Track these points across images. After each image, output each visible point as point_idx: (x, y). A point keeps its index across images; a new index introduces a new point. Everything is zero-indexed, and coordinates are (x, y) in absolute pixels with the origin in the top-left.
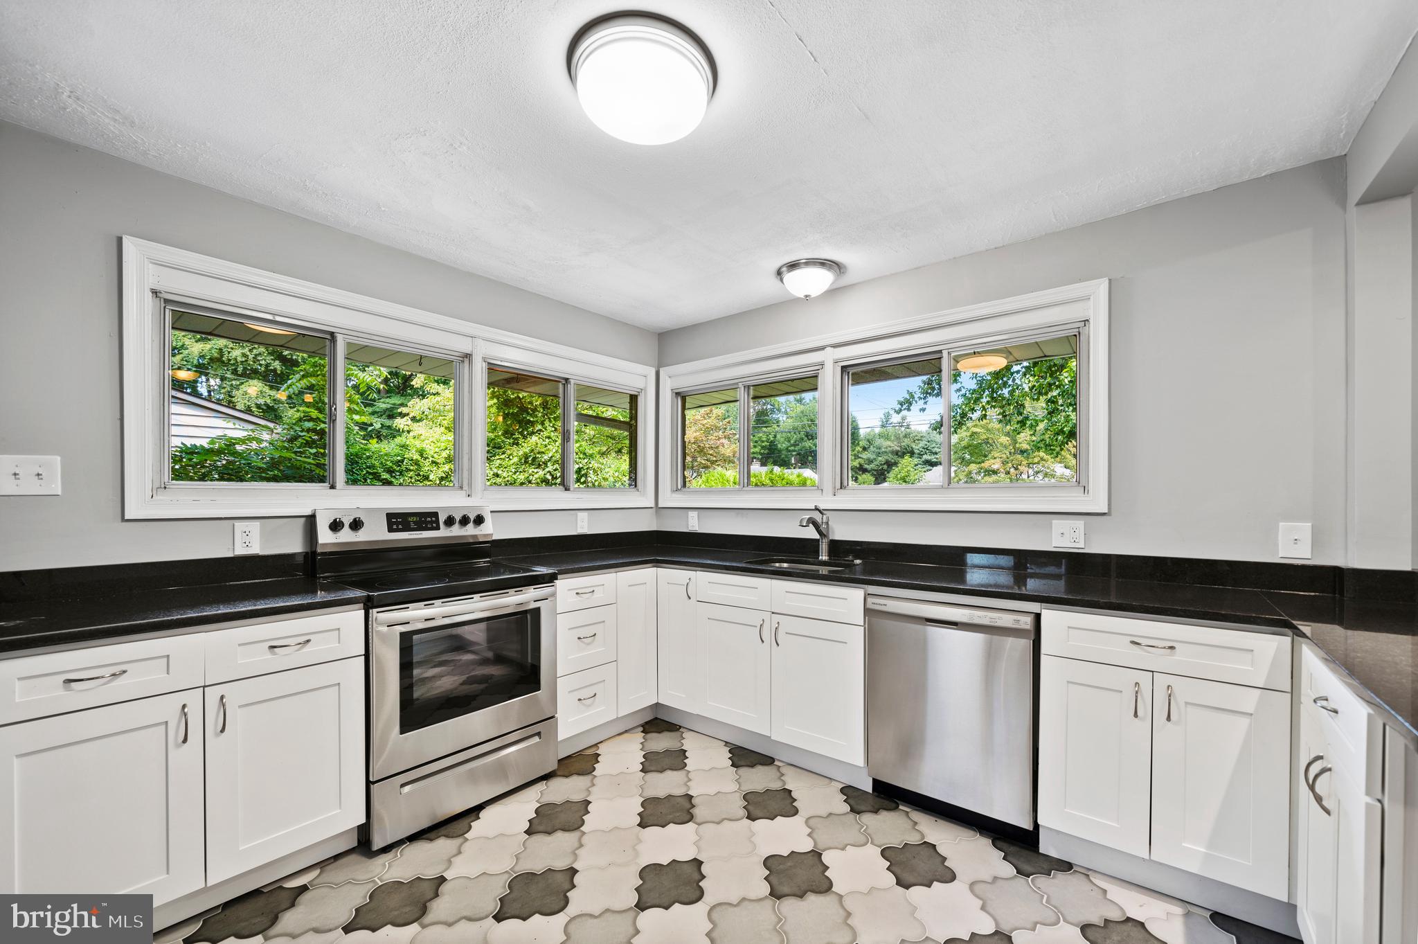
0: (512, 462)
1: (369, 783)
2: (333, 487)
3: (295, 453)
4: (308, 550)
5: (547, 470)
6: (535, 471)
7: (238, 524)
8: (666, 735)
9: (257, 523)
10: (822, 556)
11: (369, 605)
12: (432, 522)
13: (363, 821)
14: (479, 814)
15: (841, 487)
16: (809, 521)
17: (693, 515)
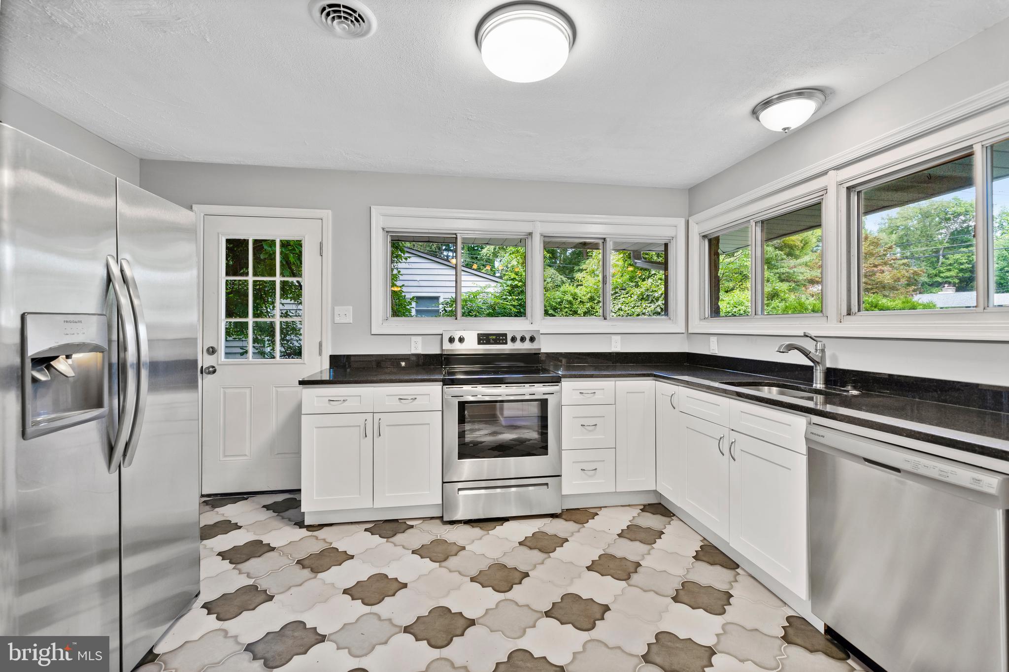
0: (632, 299)
1: (444, 482)
2: (455, 319)
4: (441, 353)
5: (657, 304)
6: (649, 305)
7: (412, 338)
8: (659, 517)
9: (420, 338)
10: (816, 383)
11: (445, 383)
12: (503, 340)
13: (441, 503)
14: (503, 523)
15: (849, 314)
16: (791, 347)
17: (714, 339)
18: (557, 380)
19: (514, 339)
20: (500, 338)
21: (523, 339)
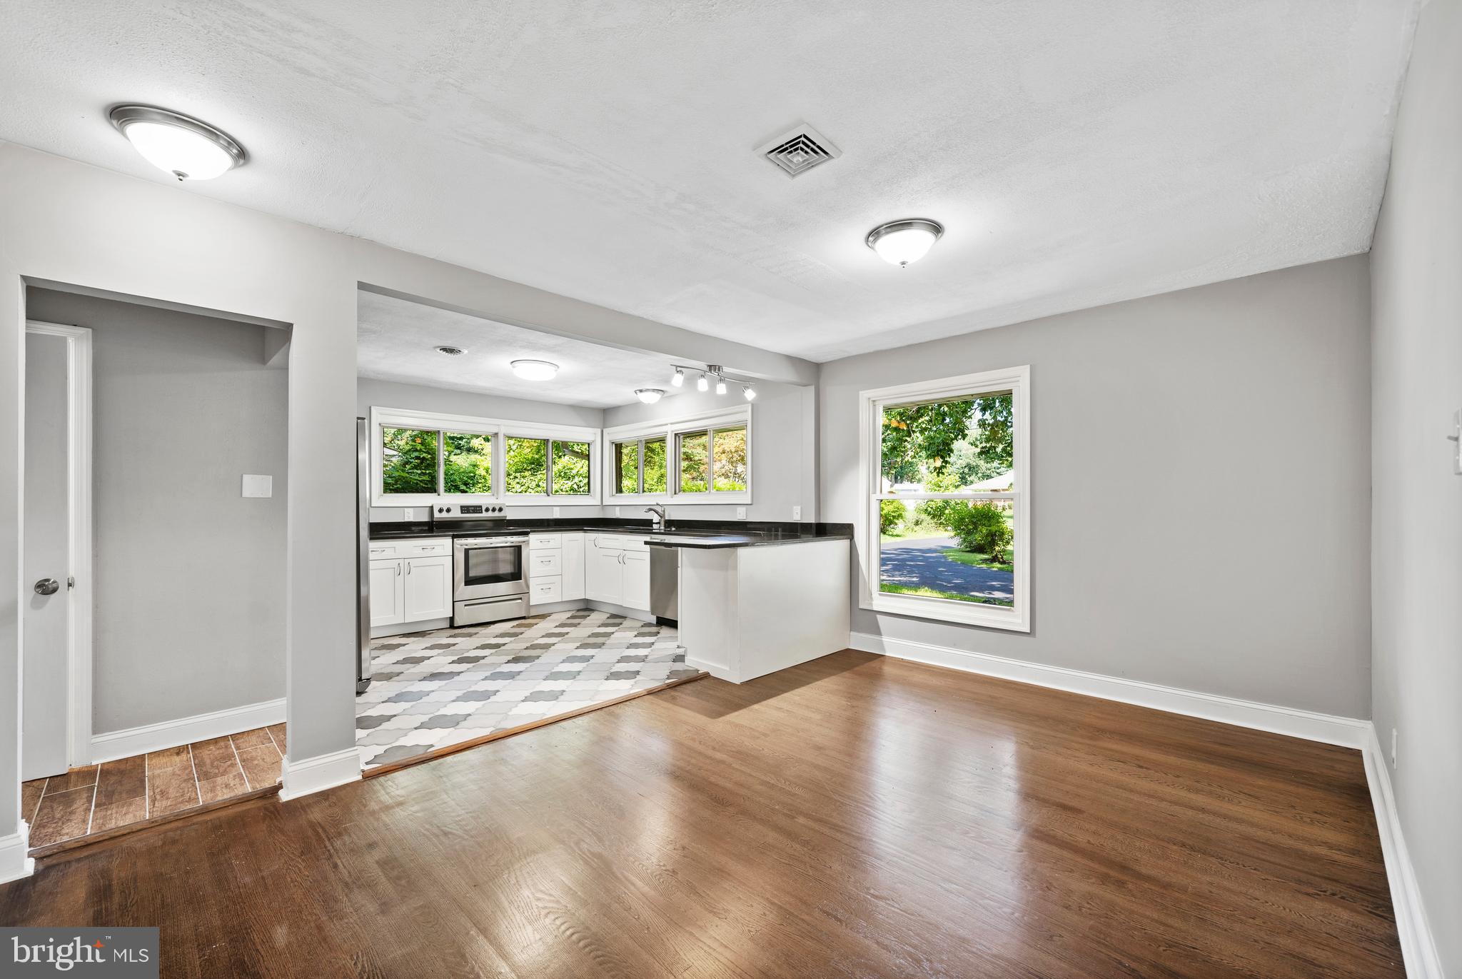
1: (453, 602)
2: (439, 495)
3: (408, 473)
4: (430, 520)
7: (405, 509)
9: (412, 509)
11: (454, 537)
12: (480, 510)
13: (452, 616)
15: (675, 494)
16: (650, 510)
17: (618, 508)
18: (526, 534)
19: (487, 510)
20: (477, 509)
21: (494, 510)
